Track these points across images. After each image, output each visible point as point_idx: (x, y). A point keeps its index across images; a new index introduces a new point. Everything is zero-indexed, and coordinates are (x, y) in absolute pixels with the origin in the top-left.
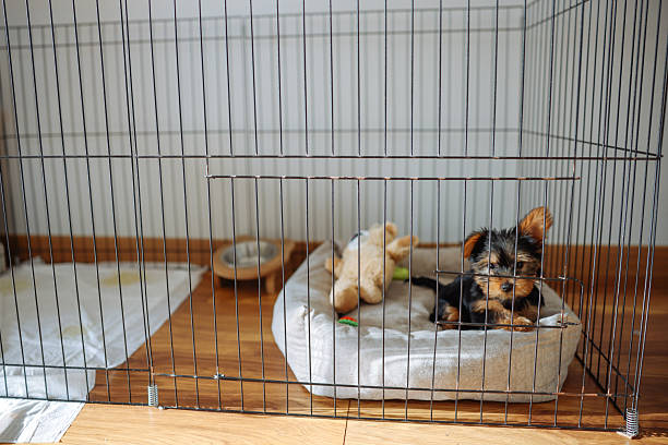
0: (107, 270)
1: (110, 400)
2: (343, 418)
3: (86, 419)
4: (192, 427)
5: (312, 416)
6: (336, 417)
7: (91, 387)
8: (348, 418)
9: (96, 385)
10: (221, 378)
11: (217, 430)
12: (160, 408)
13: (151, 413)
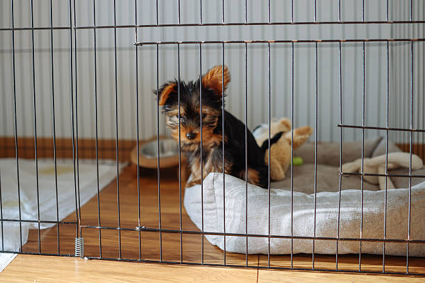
0: (46, 165)
1: (41, 253)
2: (254, 268)
3: (18, 265)
4: (114, 273)
5: (225, 266)
6: (248, 267)
7: (24, 242)
8: (258, 268)
9: (28, 241)
10: (142, 230)
11: (137, 276)
12: (86, 258)
13: (76, 262)
